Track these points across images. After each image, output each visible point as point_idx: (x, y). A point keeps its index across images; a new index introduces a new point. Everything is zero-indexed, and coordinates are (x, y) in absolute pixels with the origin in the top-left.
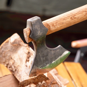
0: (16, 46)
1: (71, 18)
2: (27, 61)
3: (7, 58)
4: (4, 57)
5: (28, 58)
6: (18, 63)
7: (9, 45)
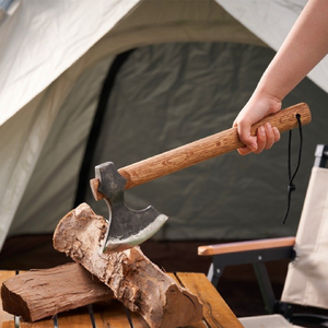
0: (84, 221)
1: (163, 163)
2: (101, 238)
3: (70, 239)
4: (66, 238)
5: (103, 234)
6: (87, 243)
7: (73, 219)
